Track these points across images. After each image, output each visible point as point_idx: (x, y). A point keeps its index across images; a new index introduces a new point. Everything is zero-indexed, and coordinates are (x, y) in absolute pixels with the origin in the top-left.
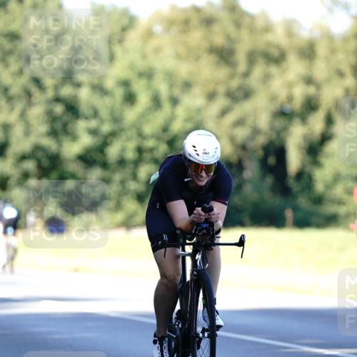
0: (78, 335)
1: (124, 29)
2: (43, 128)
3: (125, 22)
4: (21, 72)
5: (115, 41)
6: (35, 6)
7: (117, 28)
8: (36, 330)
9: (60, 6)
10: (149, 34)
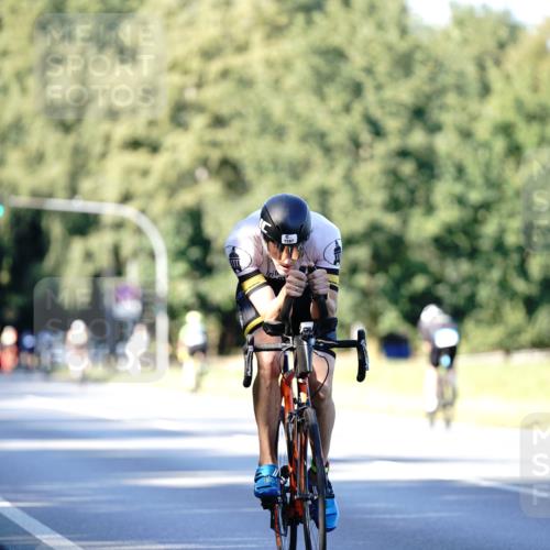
0: (432, 515)
1: (502, 46)
2: (379, 197)
3: (503, 33)
4: (347, 109)
5: (489, 64)
6: (372, 9)
7: (491, 44)
8: (369, 505)
9: (404, 10)
10: (541, 53)
